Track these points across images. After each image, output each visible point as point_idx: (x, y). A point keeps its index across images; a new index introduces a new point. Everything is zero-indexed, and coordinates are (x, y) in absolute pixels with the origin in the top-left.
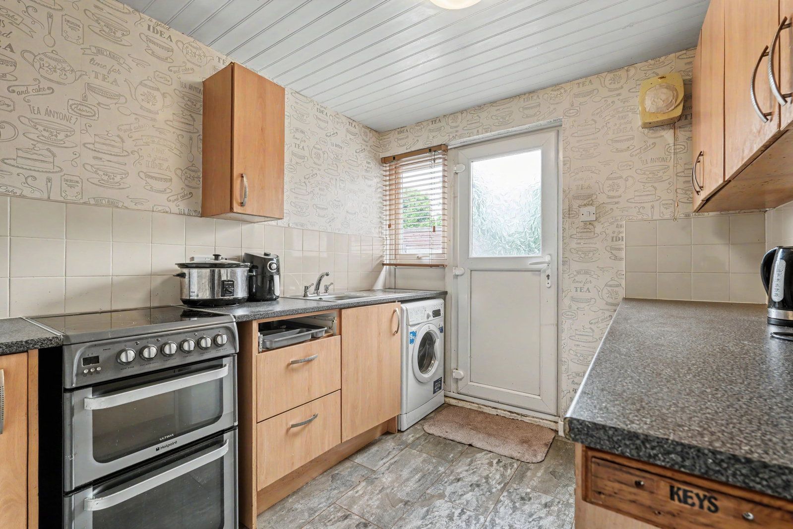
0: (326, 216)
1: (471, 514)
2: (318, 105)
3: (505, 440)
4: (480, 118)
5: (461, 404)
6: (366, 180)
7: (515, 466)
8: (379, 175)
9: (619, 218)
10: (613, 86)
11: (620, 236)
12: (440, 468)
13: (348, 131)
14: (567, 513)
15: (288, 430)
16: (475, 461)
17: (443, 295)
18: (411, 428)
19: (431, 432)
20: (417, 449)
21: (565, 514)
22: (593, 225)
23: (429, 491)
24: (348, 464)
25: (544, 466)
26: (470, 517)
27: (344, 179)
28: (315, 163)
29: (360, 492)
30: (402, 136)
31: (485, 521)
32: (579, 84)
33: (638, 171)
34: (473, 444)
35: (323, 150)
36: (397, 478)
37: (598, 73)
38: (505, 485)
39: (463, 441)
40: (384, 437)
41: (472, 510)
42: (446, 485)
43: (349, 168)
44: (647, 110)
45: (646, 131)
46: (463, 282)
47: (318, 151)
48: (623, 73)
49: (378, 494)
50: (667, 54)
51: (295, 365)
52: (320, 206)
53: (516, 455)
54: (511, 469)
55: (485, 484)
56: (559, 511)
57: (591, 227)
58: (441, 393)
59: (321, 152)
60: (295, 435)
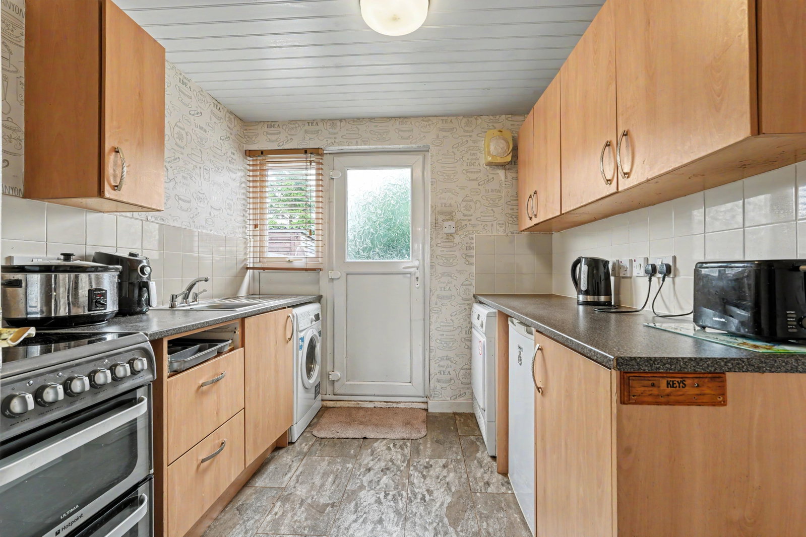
0: (189, 210)
1: (394, 492)
2: (181, 74)
3: (391, 427)
4: (359, 130)
5: (339, 404)
6: (230, 173)
7: (409, 444)
8: (243, 168)
9: (471, 232)
10: (467, 129)
11: (472, 246)
12: (348, 465)
13: (213, 113)
14: (460, 466)
15: (198, 466)
16: (375, 450)
17: (319, 299)
18: (300, 438)
19: (323, 435)
20: (317, 455)
21: (459, 468)
22: (453, 236)
23: (348, 488)
24: (249, 491)
25: (428, 437)
26: (394, 496)
27: (208, 169)
28: (177, 144)
29: (280, 513)
30: (272, 130)
31: (408, 494)
32: (442, 120)
33: (484, 197)
34: (367, 437)
35: (186, 131)
36: (312, 487)
37: (456, 115)
38: (409, 461)
39: (357, 437)
40: (276, 454)
41: (393, 489)
42: (360, 477)
43: (214, 157)
44: (491, 153)
45: (488, 168)
46: (339, 286)
47: (181, 131)
48: (473, 119)
49: (300, 508)
50: (501, 114)
51: (204, 388)
52: (182, 197)
53: (405, 436)
54: (407, 448)
55: (393, 466)
56: (455, 467)
57: (451, 237)
58: (319, 397)
59: (183, 132)
60: (206, 470)
